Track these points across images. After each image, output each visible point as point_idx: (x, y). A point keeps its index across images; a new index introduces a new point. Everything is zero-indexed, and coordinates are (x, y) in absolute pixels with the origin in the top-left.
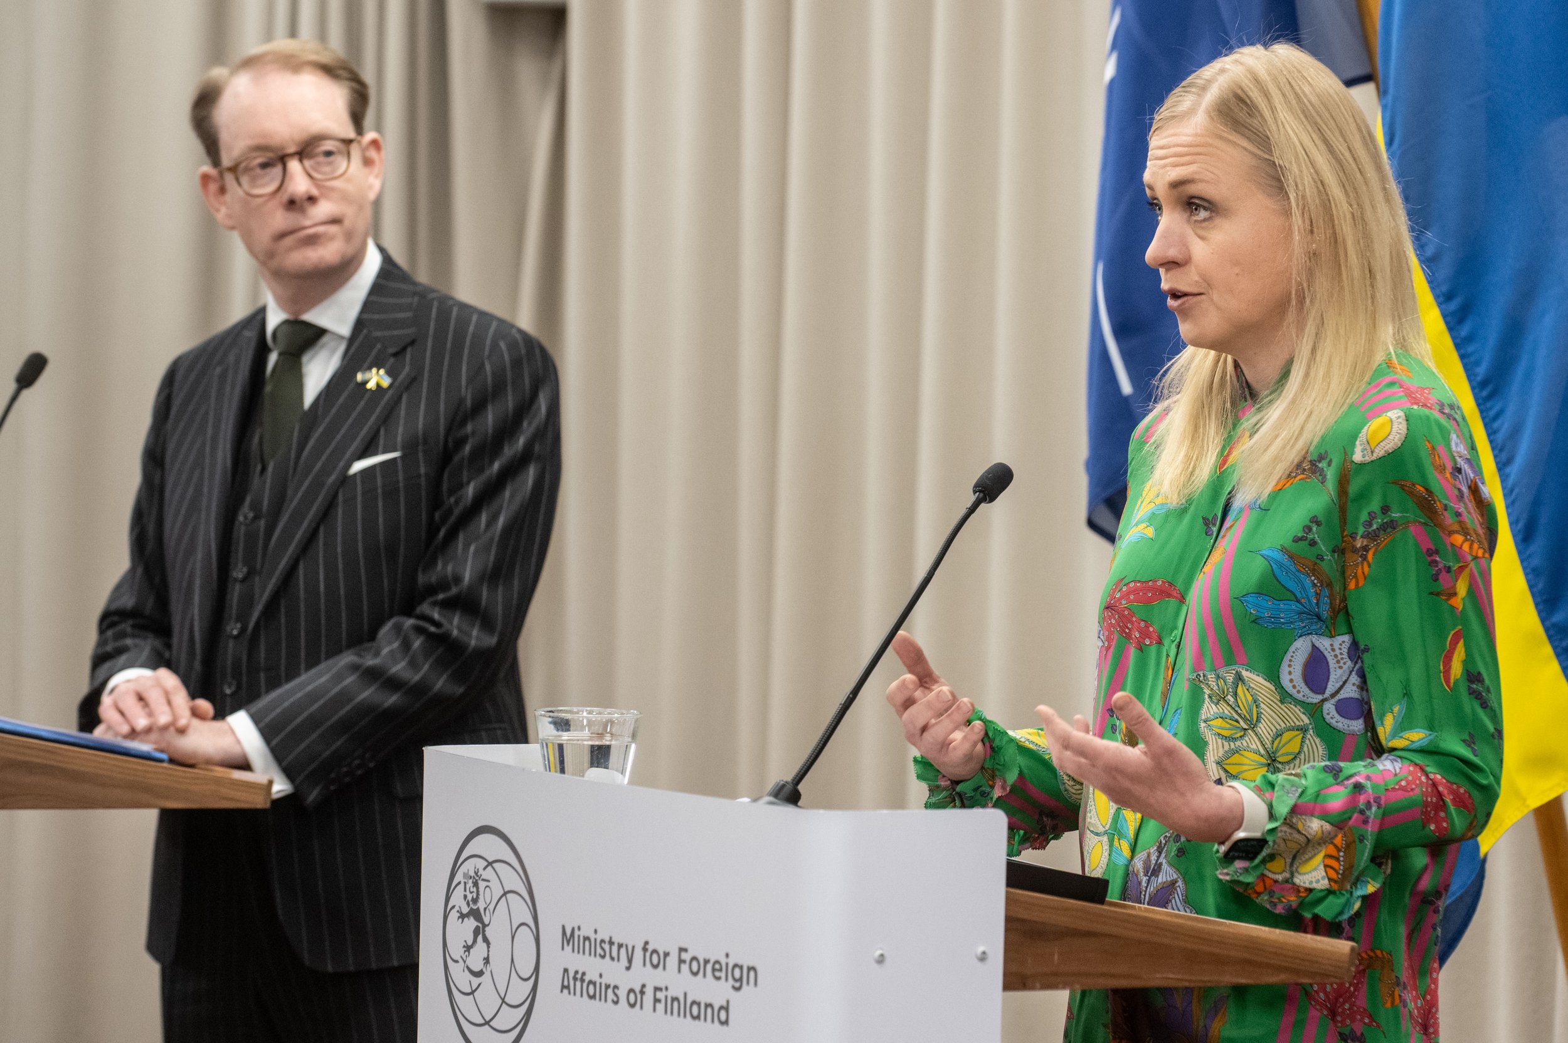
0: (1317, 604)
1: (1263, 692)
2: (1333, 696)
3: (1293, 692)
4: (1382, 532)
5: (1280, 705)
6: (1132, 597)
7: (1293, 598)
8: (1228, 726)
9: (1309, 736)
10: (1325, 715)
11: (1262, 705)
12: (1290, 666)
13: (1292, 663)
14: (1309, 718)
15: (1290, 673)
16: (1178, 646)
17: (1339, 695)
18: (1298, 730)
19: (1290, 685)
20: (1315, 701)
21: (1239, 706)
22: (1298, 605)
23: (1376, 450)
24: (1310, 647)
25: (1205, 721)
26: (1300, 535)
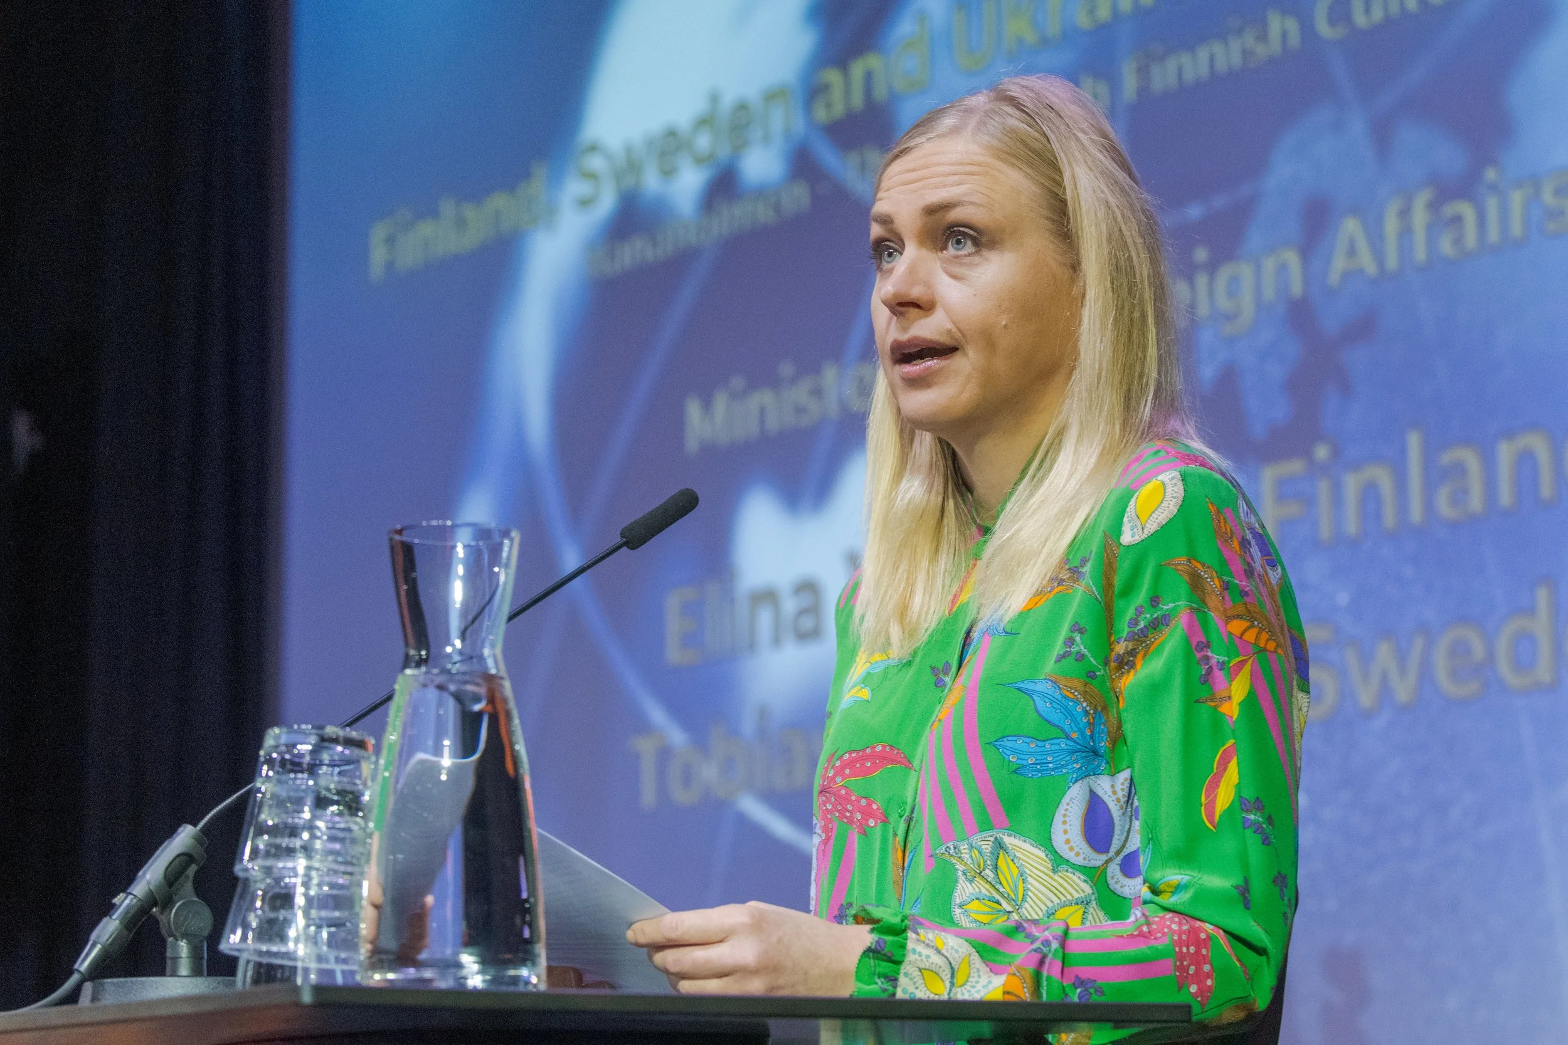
0: (1092, 737)
1: (1030, 862)
2: (1118, 853)
3: (1070, 855)
4: (1151, 631)
5: (1052, 875)
6: (847, 771)
7: (1059, 733)
8: (987, 909)
9: (1091, 910)
10: (1109, 879)
11: (1029, 879)
12: (1064, 823)
13: (1067, 819)
14: (1091, 887)
15: (1065, 832)
16: (909, 821)
17: (1125, 850)
18: (1077, 904)
19: (1066, 847)
20: (1099, 863)
21: (1001, 883)
22: (1069, 742)
23: (1147, 525)
24: (1088, 794)
25: (961, 906)
26: (1061, 652)
